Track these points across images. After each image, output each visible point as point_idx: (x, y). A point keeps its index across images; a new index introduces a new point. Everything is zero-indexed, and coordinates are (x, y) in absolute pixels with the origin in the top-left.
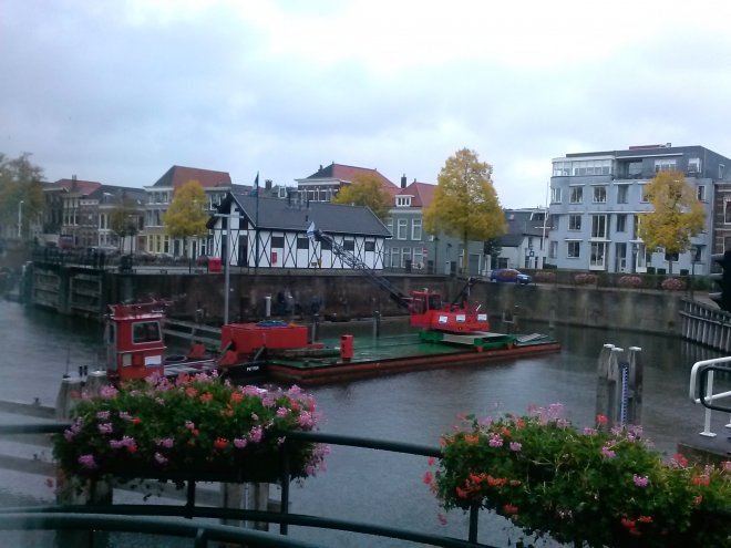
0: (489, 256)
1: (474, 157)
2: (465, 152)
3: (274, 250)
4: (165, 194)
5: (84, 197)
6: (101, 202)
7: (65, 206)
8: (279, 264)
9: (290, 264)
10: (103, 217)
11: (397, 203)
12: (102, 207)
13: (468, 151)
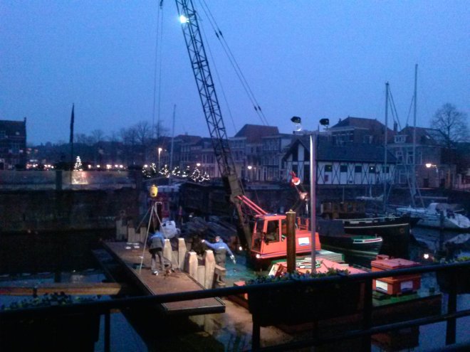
0: (460, 175)
1: (454, 108)
2: (448, 106)
3: (327, 173)
4: (241, 141)
5: (193, 145)
6: (203, 148)
7: (182, 151)
8: (329, 182)
9: (336, 182)
10: (204, 157)
11: (395, 140)
12: (204, 150)
13: (450, 105)
